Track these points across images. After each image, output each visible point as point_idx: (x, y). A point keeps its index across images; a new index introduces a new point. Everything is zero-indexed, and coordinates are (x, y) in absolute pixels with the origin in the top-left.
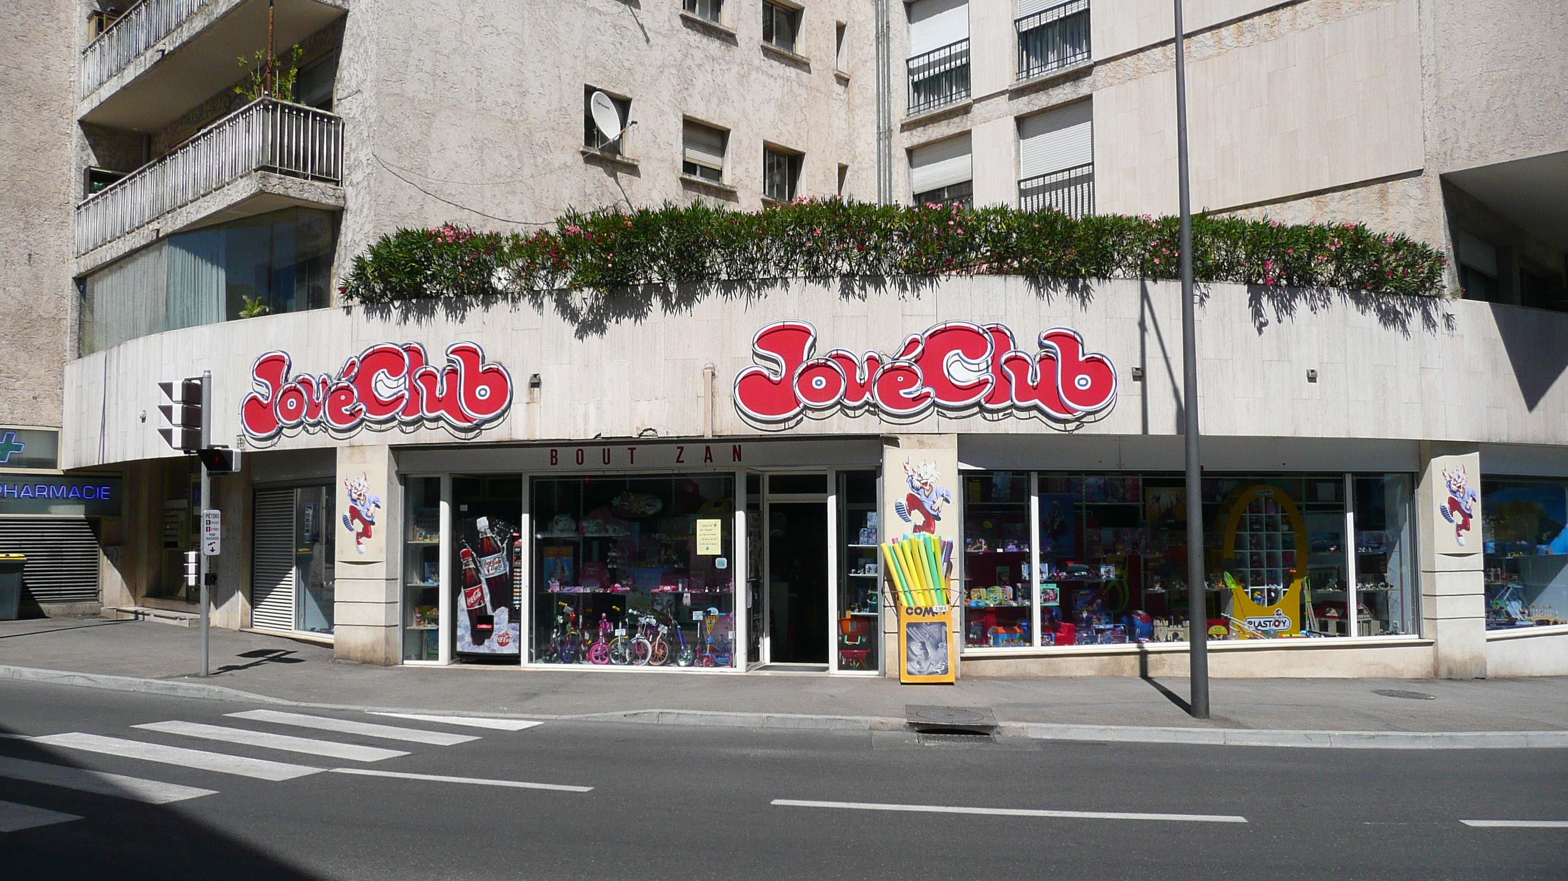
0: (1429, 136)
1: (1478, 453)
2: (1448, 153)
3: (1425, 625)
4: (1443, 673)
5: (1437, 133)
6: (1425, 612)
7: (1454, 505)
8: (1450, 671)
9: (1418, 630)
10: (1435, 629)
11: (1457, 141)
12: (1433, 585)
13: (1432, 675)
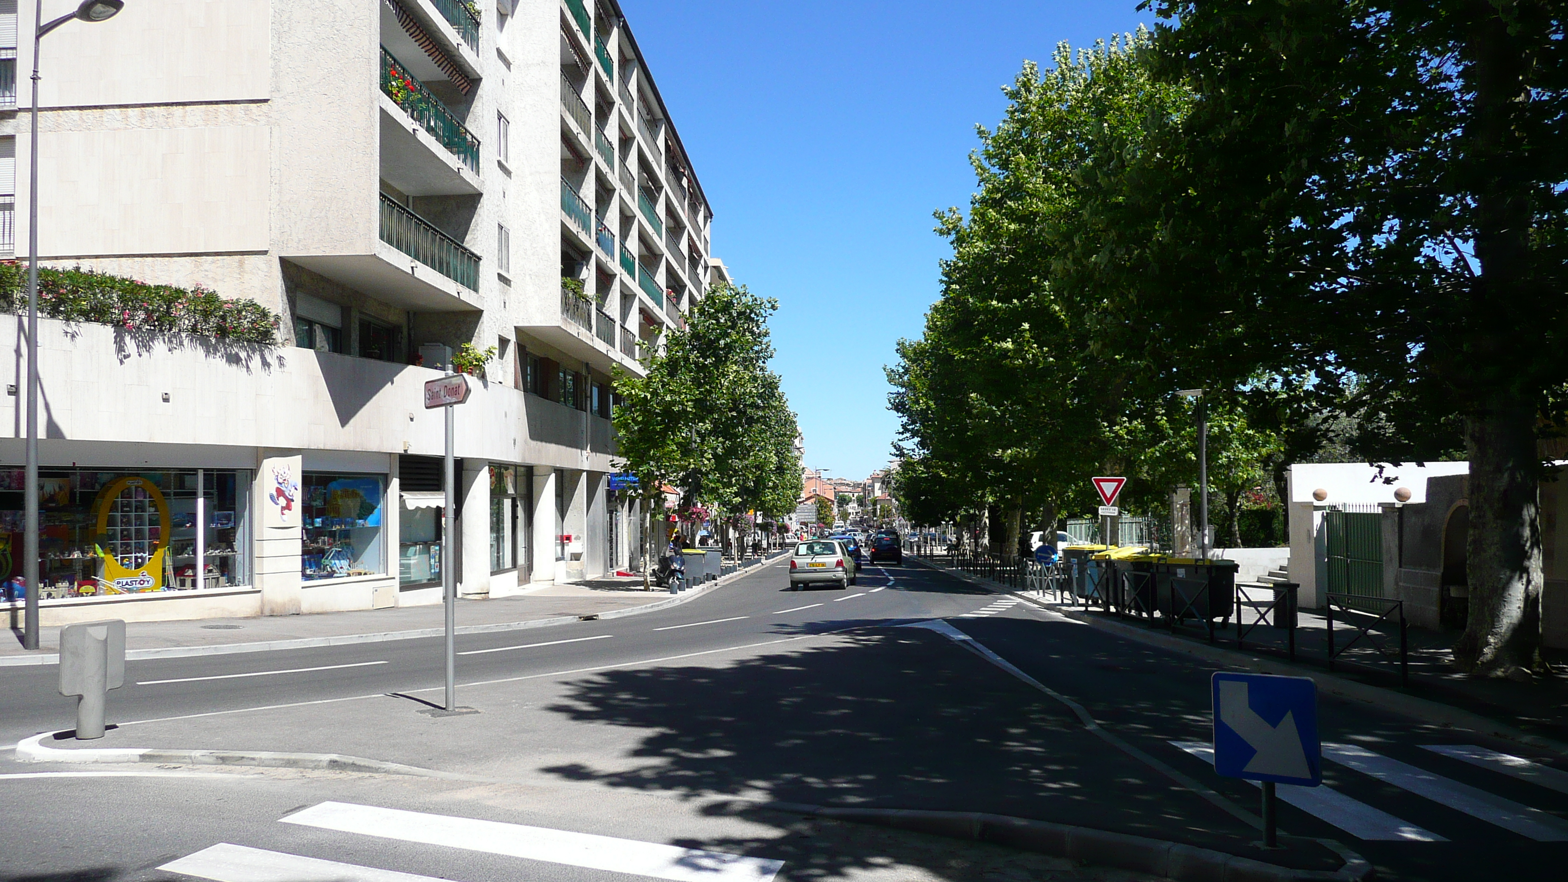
0: (273, 227)
1: (300, 456)
2: (285, 242)
3: (256, 578)
4: (267, 613)
5: (278, 226)
6: (256, 570)
7: (280, 492)
8: (272, 610)
9: (251, 582)
10: (262, 581)
11: (291, 235)
12: (262, 550)
13: (260, 614)
